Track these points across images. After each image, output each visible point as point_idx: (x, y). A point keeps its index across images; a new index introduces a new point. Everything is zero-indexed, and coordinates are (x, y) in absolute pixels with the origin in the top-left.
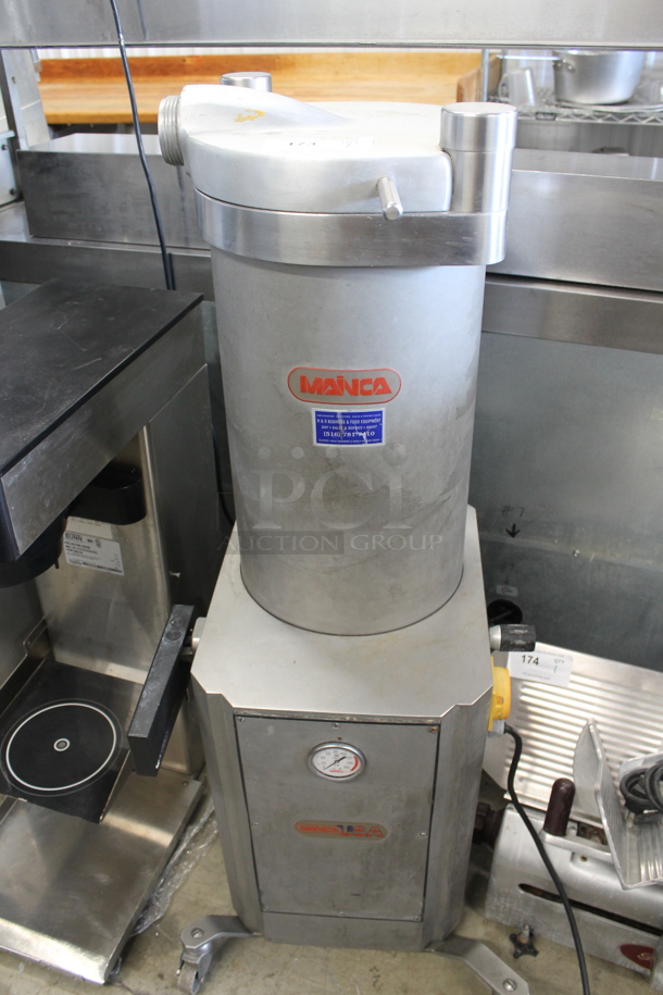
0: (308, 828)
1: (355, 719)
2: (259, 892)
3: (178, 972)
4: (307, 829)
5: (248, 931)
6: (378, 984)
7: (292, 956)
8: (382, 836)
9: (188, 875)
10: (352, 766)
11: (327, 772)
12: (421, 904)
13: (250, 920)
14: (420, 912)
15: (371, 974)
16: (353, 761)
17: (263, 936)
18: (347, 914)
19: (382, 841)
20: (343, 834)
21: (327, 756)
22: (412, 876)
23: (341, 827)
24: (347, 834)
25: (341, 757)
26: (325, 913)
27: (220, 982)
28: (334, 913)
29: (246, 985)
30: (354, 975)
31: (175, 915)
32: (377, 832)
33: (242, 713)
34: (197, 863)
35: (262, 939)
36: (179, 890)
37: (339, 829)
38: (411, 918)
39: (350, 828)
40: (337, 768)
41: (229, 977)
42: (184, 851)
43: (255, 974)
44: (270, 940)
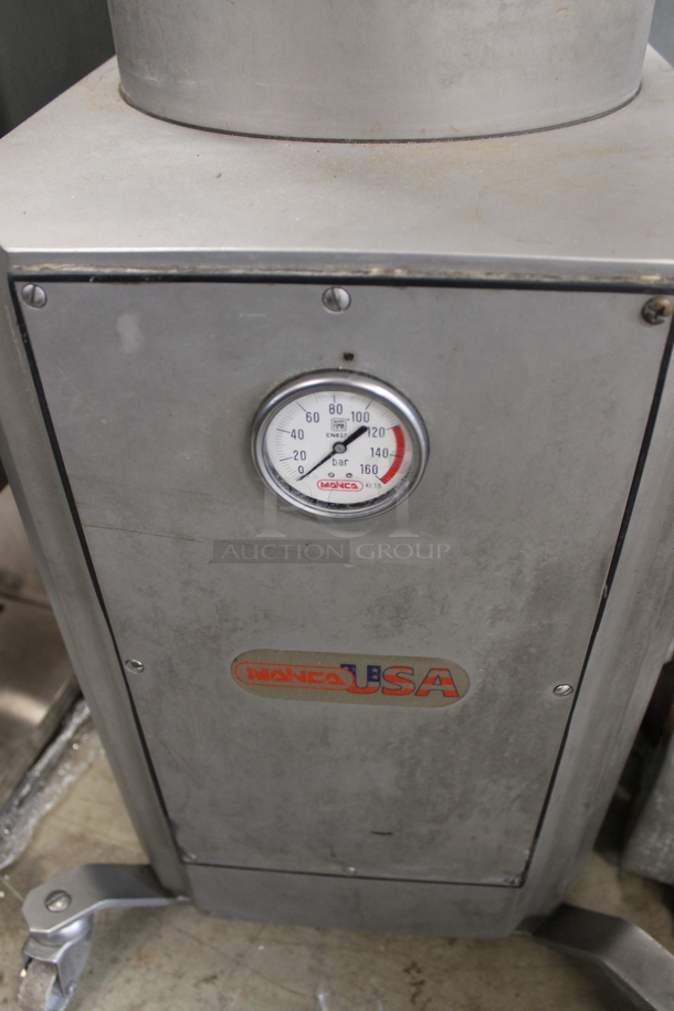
0: (266, 674)
1: (399, 273)
2: (170, 823)
3: (24, 973)
4: (264, 675)
5: (168, 893)
6: (421, 999)
7: (253, 940)
8: (456, 695)
9: (71, 787)
10: (384, 465)
11: (309, 487)
12: (527, 852)
13: (168, 875)
14: (521, 869)
15: (408, 979)
16: (389, 442)
17: (193, 902)
18: (362, 872)
19: (454, 707)
20: (355, 689)
21: (309, 428)
22: (514, 793)
23: (351, 668)
24: (366, 691)
25: (352, 428)
26: (314, 869)
27: (110, 991)
28: (334, 869)
29: (162, 999)
30: (374, 981)
31: (41, 857)
32: (442, 681)
33: (35, 270)
34: (91, 766)
35: (192, 909)
36: (51, 813)
37: (345, 675)
38: (500, 880)
39: (373, 673)
40: (340, 474)
41: (128, 981)
42: (70, 743)
43: (179, 975)
44: (207, 913)
